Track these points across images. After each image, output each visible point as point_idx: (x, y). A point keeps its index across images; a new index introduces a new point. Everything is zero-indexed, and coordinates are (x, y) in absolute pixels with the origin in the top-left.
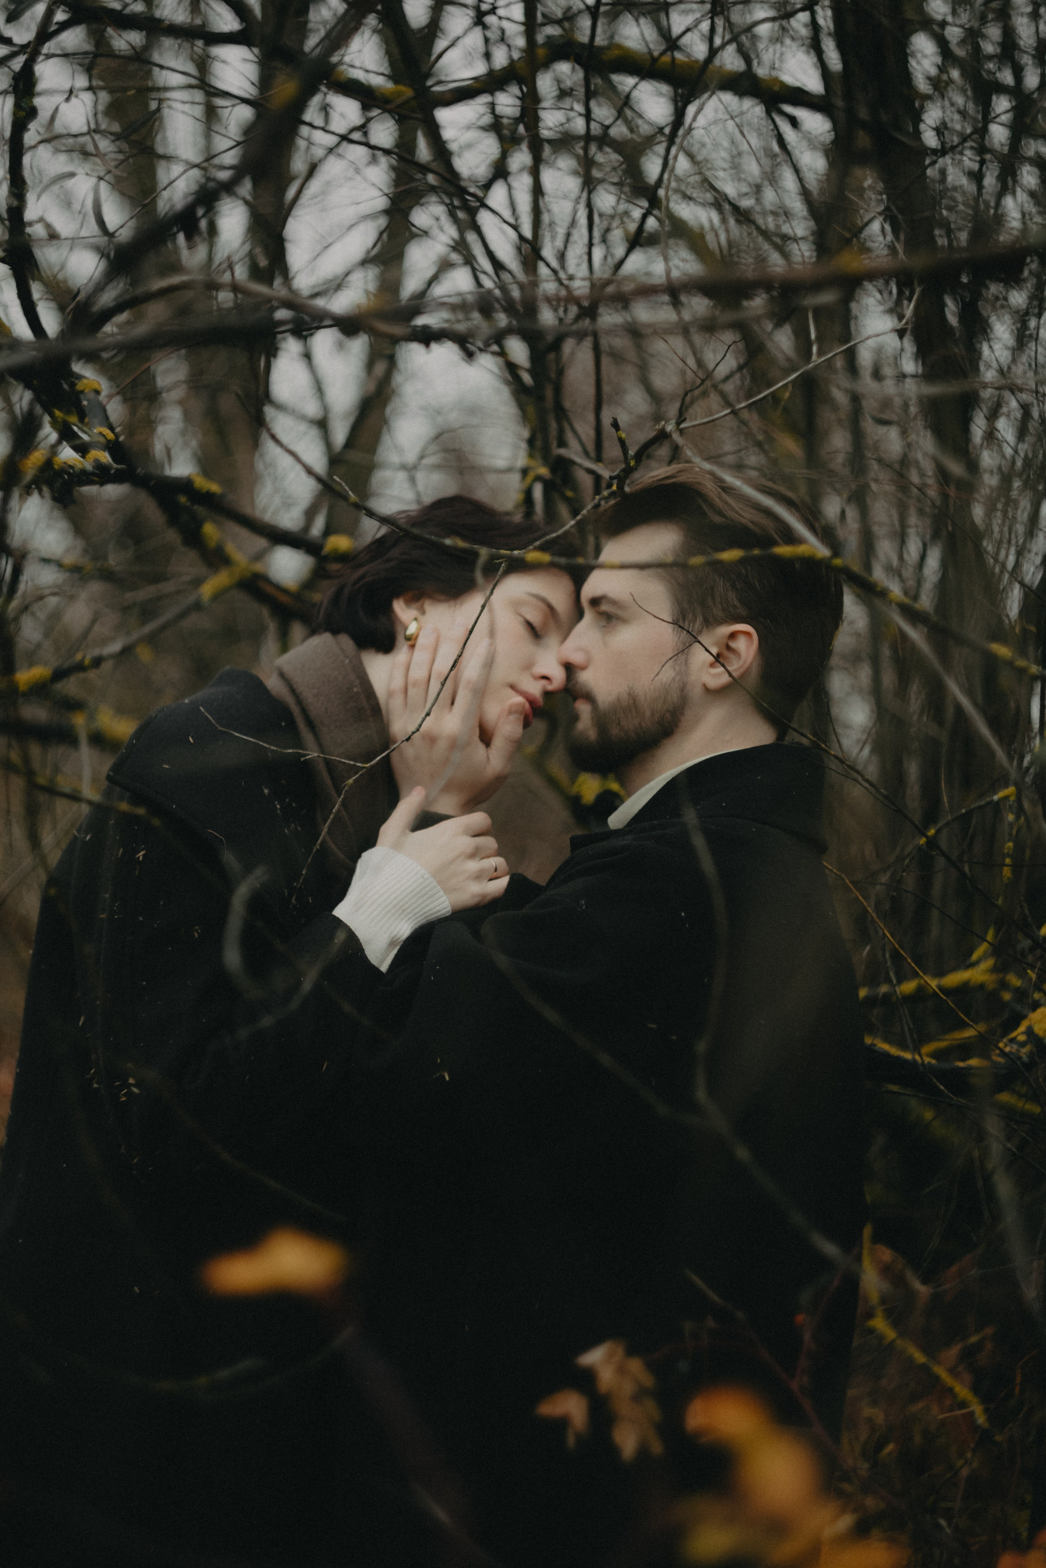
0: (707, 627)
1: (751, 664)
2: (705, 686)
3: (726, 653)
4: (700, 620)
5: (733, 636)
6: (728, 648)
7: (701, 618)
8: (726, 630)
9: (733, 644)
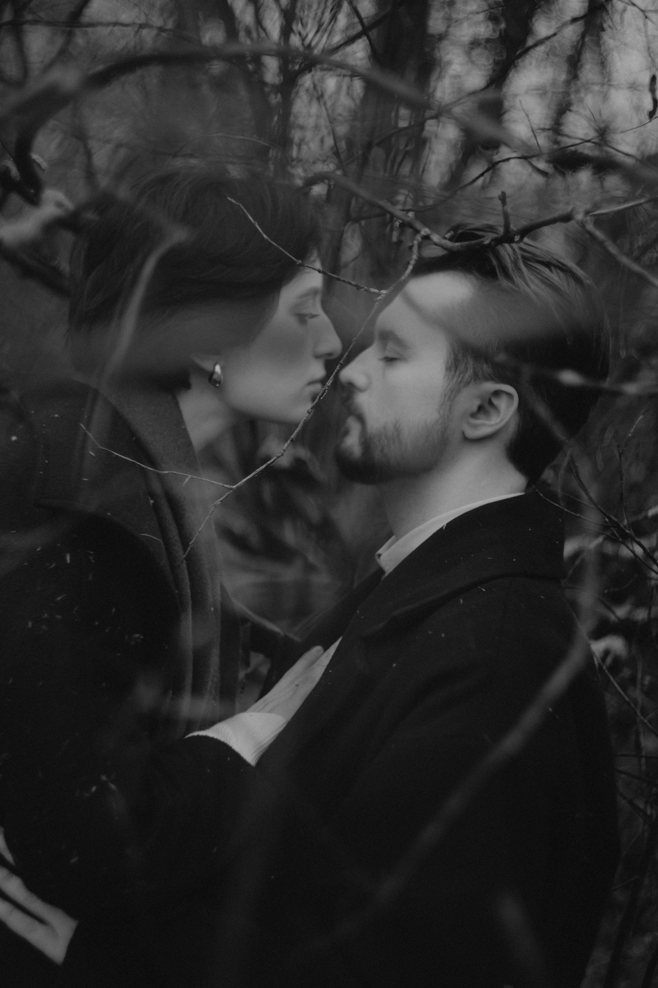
0: (475, 380)
1: (508, 423)
2: (463, 433)
3: (487, 406)
4: (470, 372)
5: (497, 393)
6: (491, 403)
7: (471, 371)
8: (490, 386)
9: (495, 401)
